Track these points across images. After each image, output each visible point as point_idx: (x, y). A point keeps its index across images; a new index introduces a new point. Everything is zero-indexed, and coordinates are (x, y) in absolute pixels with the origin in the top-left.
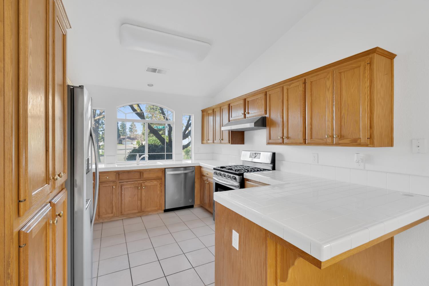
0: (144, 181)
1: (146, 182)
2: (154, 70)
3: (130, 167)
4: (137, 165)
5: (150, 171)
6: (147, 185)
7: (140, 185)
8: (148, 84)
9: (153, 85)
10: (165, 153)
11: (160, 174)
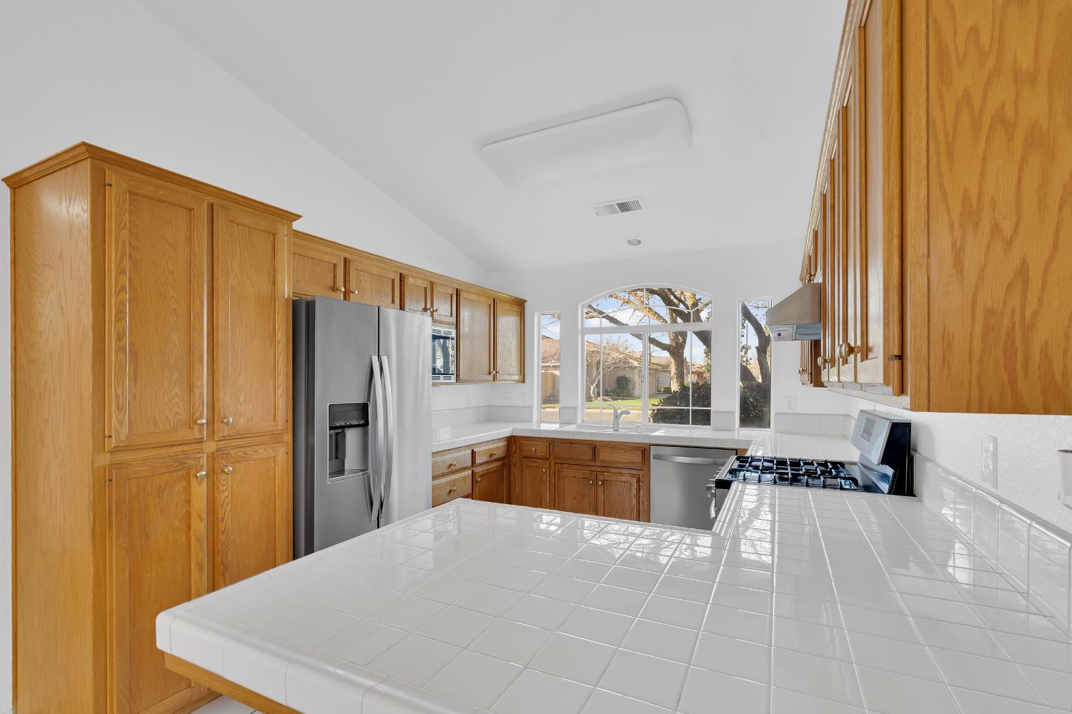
0: (604, 469)
1: (608, 471)
2: (624, 207)
3: (592, 434)
4: (614, 430)
5: (614, 446)
6: (607, 478)
7: (593, 477)
8: (629, 239)
9: (640, 242)
10: (691, 408)
11: (637, 457)
